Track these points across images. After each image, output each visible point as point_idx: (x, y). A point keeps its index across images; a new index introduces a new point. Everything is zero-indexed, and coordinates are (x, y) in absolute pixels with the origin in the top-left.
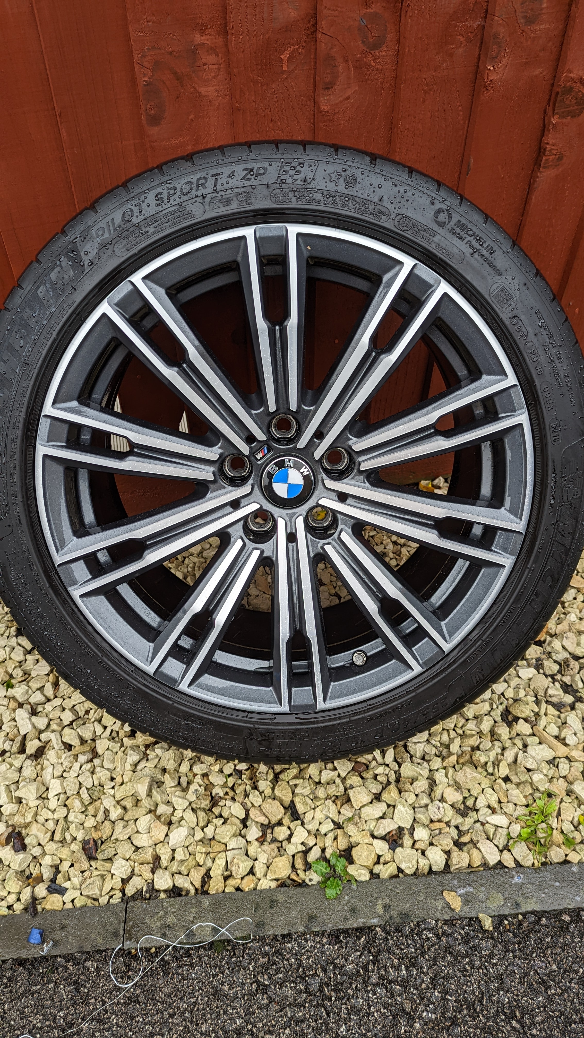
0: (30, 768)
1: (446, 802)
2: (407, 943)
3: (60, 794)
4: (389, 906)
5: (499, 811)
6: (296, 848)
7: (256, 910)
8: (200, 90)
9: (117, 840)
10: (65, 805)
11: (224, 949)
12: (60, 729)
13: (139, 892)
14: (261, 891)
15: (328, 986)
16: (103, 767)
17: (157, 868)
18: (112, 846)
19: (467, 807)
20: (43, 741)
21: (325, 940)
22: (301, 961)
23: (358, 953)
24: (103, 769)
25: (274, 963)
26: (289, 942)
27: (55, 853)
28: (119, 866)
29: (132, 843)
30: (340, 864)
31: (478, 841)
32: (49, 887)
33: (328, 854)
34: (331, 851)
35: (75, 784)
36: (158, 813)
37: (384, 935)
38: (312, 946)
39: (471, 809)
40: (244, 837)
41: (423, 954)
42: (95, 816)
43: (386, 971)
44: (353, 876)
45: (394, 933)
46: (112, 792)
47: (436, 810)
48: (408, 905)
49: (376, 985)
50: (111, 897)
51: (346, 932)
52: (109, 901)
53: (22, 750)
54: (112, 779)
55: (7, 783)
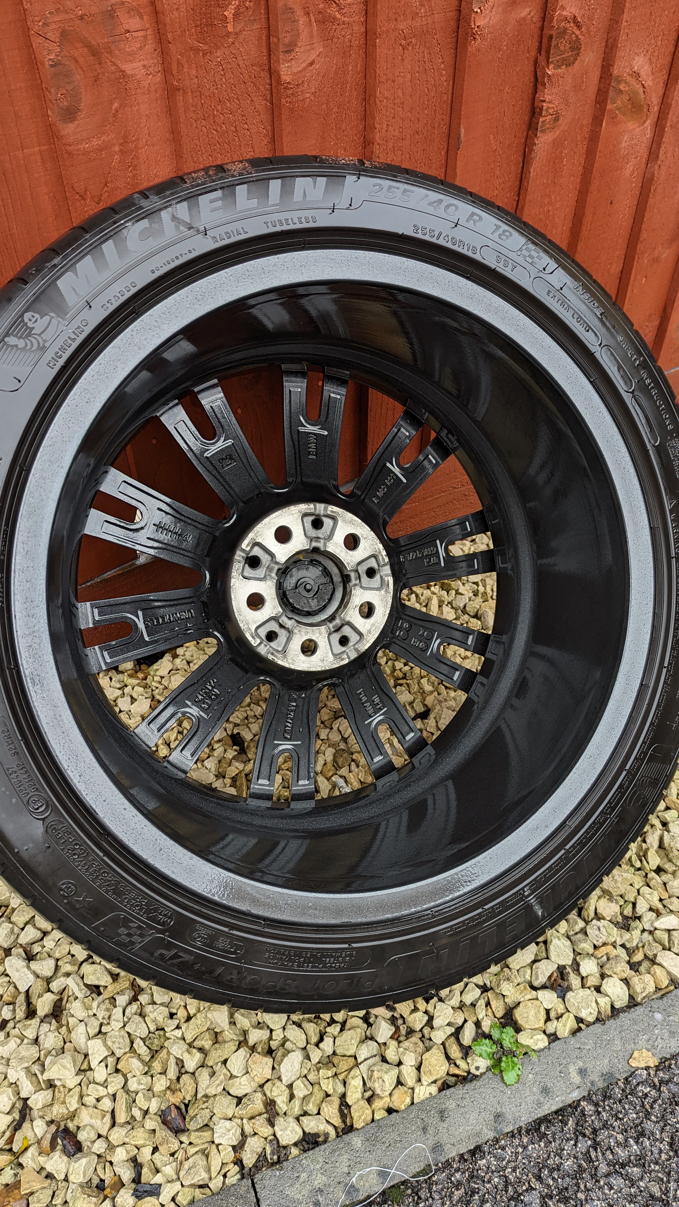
0: (51, 1035)
1: (604, 919)
2: (624, 1108)
3: (106, 1057)
4: (586, 1070)
5: (663, 912)
6: (445, 1032)
7: (425, 1129)
8: (123, 67)
9: (206, 1096)
10: (117, 1071)
11: (403, 1195)
12: (76, 968)
13: (262, 1157)
14: (422, 1102)
15: (551, 1197)
16: (154, 1003)
17: (274, 1117)
18: (204, 1106)
19: (625, 918)
20: (56, 992)
21: (525, 1140)
22: (506, 1177)
23: (572, 1142)
24: (156, 1007)
25: (474, 1192)
26: (482, 1158)
27: (127, 1140)
28: (223, 1130)
29: (229, 1094)
30: (507, 1036)
31: (655, 956)
32: (135, 1190)
33: (486, 1026)
34: (489, 1023)
35: (123, 1037)
36: (251, 1042)
37: (593, 1108)
38: (512, 1153)
39: (631, 918)
40: (372, 1038)
41: (648, 1115)
42: (164, 1073)
43: (612, 1152)
44: (528, 1046)
45: (604, 1101)
46: (178, 1033)
47: (597, 932)
48: (606, 1061)
49: (608, 1175)
50: (225, 1176)
51: (545, 1120)
52: (224, 1183)
53: (31, 1013)
54: (172, 1016)
55: (26, 1065)
